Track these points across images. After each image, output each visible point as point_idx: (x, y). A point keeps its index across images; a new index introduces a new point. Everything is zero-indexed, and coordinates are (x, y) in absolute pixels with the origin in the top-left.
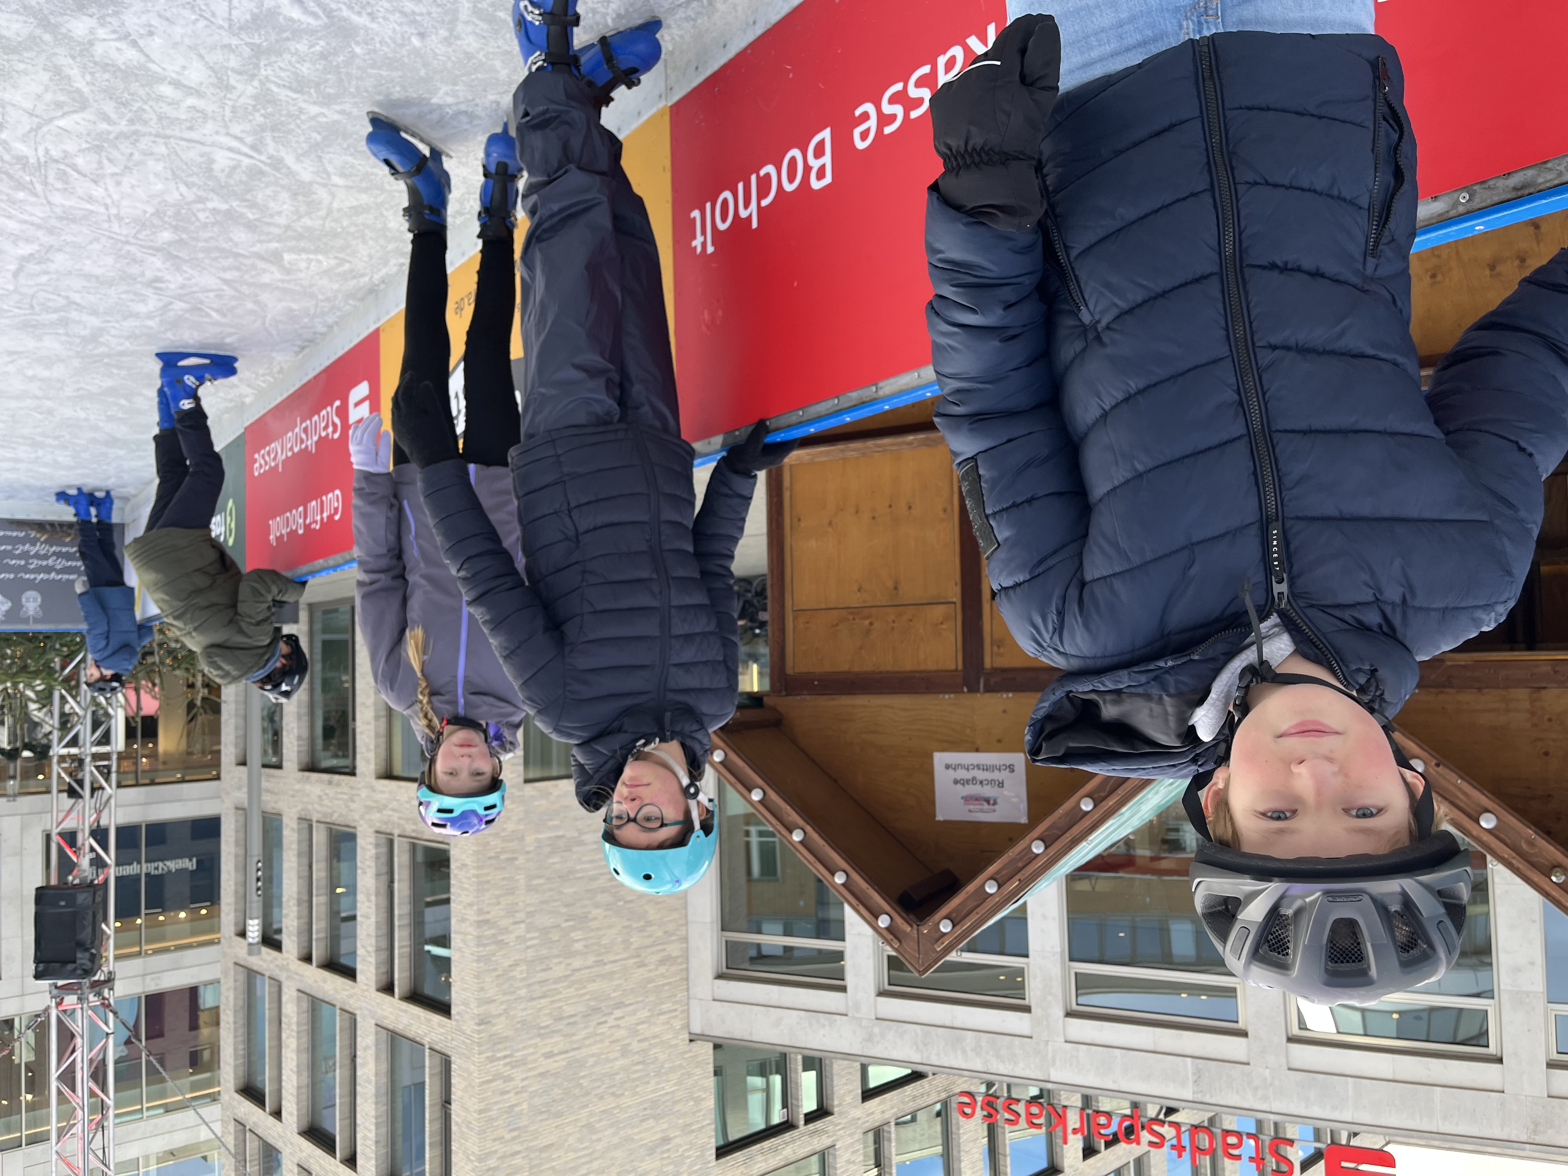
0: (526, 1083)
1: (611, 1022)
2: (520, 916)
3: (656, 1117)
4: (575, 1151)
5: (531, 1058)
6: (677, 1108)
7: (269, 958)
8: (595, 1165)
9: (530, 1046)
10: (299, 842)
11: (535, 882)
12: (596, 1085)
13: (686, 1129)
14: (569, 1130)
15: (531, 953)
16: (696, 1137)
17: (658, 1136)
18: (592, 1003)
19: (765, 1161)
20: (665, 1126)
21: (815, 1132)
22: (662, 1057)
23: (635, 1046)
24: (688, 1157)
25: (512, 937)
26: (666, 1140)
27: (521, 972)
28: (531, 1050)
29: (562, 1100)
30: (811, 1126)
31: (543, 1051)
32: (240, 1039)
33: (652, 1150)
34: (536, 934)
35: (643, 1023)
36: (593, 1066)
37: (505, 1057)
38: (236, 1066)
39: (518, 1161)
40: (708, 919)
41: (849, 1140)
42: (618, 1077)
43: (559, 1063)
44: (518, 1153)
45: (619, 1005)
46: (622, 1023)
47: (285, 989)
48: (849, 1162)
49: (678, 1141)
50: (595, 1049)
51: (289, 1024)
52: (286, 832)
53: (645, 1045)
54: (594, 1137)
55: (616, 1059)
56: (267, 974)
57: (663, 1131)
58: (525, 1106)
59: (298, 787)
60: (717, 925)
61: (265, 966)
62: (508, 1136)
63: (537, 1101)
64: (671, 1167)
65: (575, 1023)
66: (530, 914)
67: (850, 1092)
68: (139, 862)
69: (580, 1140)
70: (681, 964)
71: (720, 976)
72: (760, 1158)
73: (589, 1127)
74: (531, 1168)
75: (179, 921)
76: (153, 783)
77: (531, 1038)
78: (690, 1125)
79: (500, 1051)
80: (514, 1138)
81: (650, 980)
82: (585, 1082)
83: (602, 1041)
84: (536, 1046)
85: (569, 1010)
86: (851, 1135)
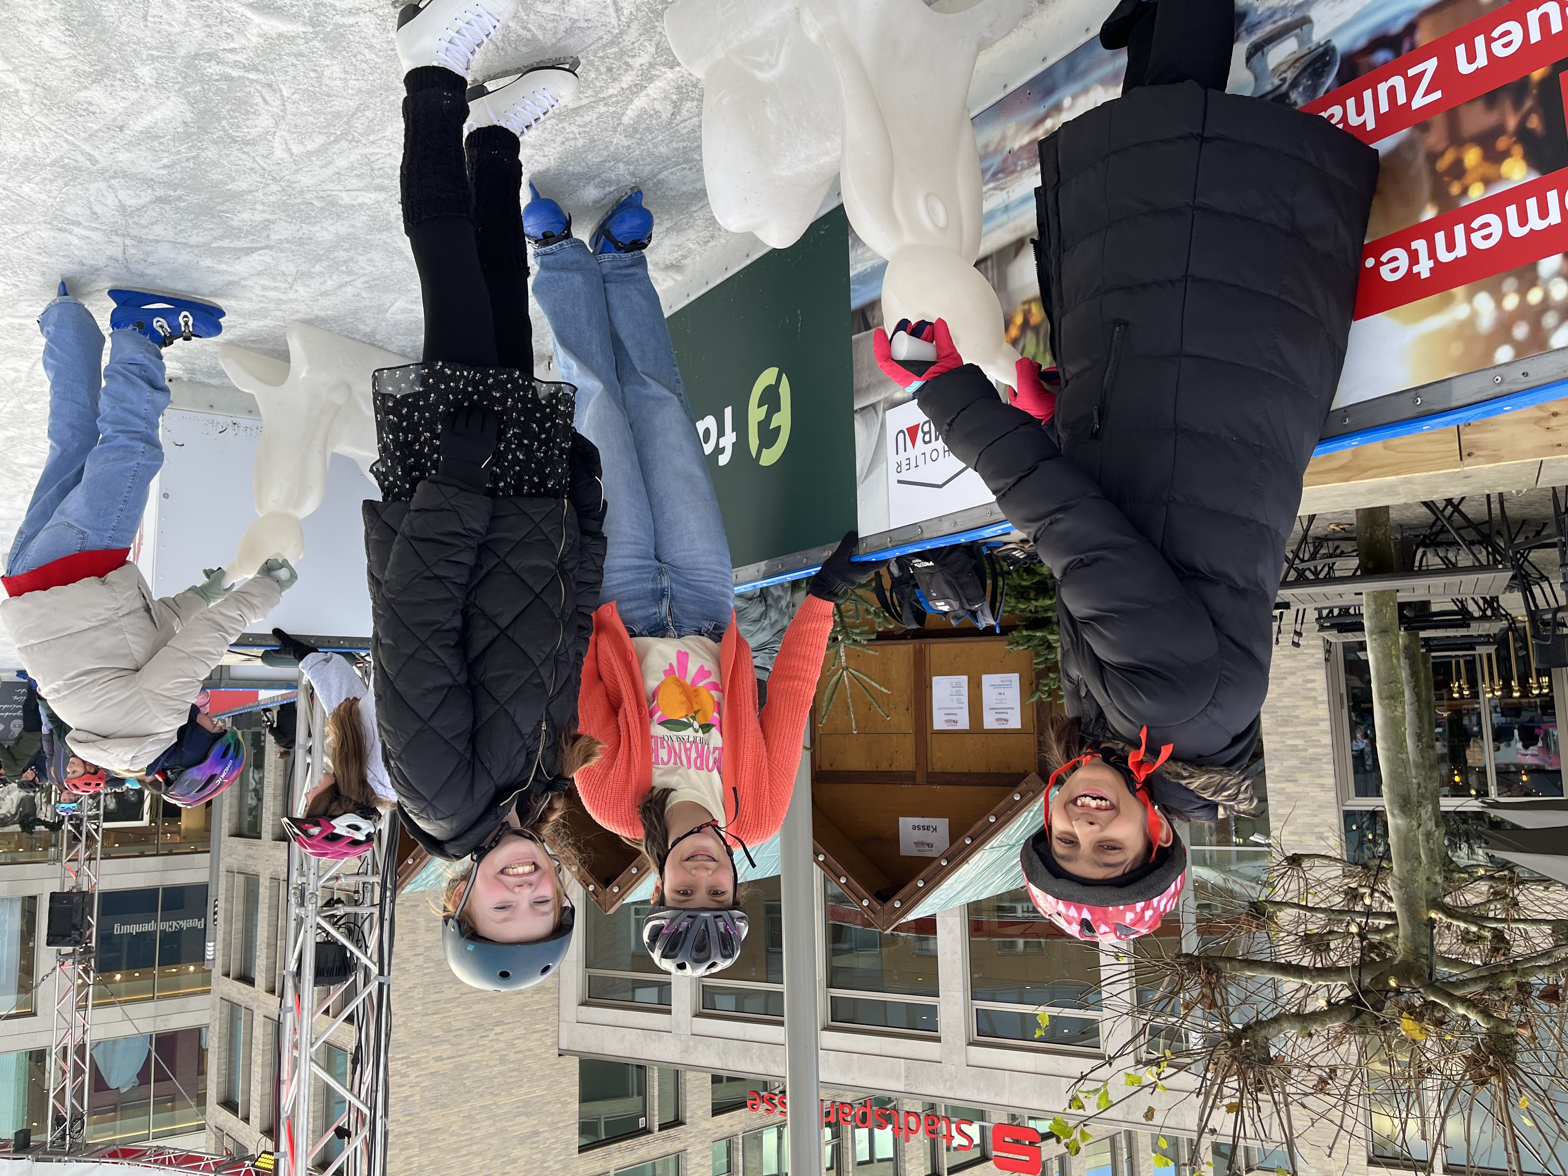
0: (419, 1079)
1: (492, 1036)
2: (420, 950)
3: (528, 1115)
4: (459, 1135)
5: (423, 1060)
6: (546, 1108)
7: (245, 992)
8: (474, 1148)
9: (423, 1051)
10: (270, 897)
11: (432, 925)
12: (477, 1085)
13: (554, 1127)
14: (453, 1118)
15: (427, 979)
16: (562, 1133)
17: (529, 1130)
18: (476, 1021)
19: (623, 1157)
20: (536, 1122)
21: (669, 1137)
22: (535, 1066)
23: (512, 1056)
24: (555, 1149)
25: (413, 965)
26: (536, 1133)
27: (419, 993)
28: (424, 1054)
29: (448, 1095)
30: (664, 1132)
31: (434, 1055)
32: (222, 1061)
33: (522, 1140)
34: (432, 965)
35: (519, 1038)
36: (475, 1070)
37: (403, 1058)
38: (218, 1083)
39: (410, 1139)
40: (575, 959)
41: (700, 1147)
42: (496, 1080)
43: (446, 1066)
44: (411, 1133)
45: (498, 1024)
46: (501, 1038)
47: (255, 1017)
48: (699, 1165)
49: (546, 1135)
50: (477, 1057)
51: (257, 1045)
52: (261, 890)
53: (520, 1056)
54: (475, 1126)
55: (495, 1066)
56: (243, 1005)
57: (533, 1126)
58: (417, 1097)
59: (271, 853)
60: (582, 964)
61: (242, 998)
62: (403, 1120)
63: (427, 1094)
64: (539, 1156)
65: (462, 1035)
66: (428, 949)
67: (702, 1107)
68: (156, 921)
69: (463, 1128)
70: (553, 993)
71: (584, 1004)
72: (617, 1155)
73: (471, 1118)
74: (421, 1146)
75: (189, 973)
76: (170, 854)
77: (424, 1045)
78: (557, 1123)
79: (398, 1053)
80: (407, 1122)
81: (525, 1005)
82: (468, 1082)
83: (483, 1051)
84: (428, 1051)
85: (456, 1025)
86: (700, 1142)
